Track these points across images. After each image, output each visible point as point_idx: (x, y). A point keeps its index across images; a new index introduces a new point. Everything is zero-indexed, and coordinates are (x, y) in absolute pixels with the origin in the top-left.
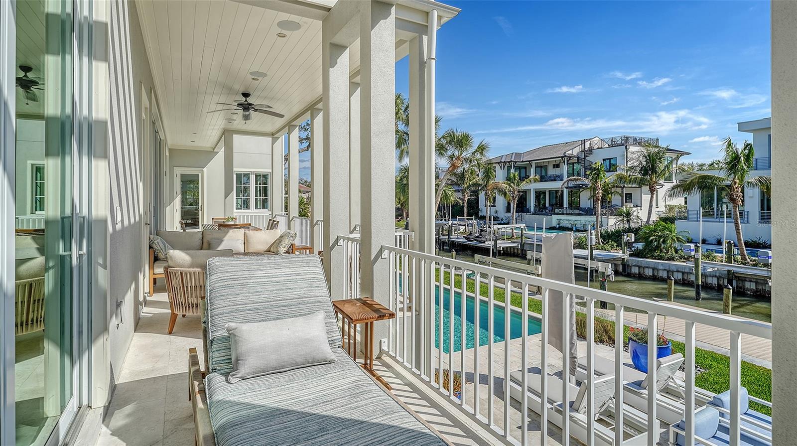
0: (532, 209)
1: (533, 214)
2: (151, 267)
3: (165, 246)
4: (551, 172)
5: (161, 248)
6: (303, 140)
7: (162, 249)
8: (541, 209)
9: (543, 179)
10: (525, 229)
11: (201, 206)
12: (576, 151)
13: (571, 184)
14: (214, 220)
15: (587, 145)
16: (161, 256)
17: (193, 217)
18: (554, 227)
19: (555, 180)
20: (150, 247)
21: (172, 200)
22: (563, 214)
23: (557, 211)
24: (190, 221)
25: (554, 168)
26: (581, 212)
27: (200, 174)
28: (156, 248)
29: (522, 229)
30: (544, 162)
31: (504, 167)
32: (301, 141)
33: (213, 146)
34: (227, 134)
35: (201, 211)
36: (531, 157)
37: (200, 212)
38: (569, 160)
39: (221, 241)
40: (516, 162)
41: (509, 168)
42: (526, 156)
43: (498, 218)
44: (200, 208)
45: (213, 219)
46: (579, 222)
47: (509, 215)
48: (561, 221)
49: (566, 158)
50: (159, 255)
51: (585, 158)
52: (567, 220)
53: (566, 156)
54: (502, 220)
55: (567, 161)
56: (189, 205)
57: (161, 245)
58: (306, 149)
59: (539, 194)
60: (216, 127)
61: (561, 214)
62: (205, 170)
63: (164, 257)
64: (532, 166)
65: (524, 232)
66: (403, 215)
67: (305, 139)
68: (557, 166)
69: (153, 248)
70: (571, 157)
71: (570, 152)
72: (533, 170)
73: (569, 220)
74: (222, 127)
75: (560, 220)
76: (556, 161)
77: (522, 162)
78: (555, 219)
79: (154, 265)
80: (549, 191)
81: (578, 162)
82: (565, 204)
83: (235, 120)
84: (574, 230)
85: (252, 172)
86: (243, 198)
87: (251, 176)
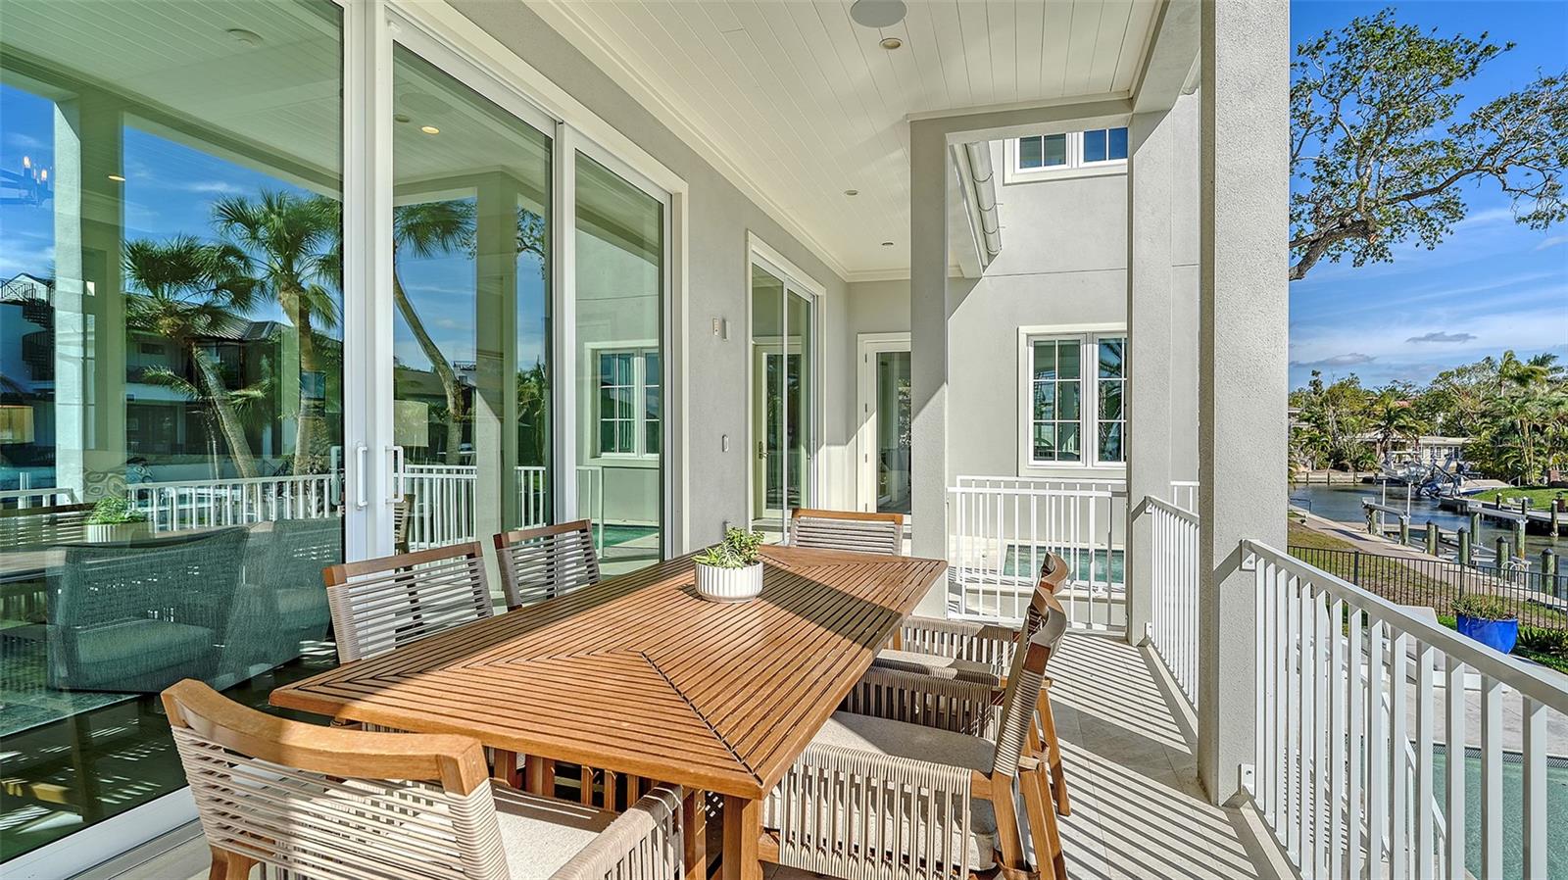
85: (1090, 336)
86: (1057, 421)
87: (1083, 347)
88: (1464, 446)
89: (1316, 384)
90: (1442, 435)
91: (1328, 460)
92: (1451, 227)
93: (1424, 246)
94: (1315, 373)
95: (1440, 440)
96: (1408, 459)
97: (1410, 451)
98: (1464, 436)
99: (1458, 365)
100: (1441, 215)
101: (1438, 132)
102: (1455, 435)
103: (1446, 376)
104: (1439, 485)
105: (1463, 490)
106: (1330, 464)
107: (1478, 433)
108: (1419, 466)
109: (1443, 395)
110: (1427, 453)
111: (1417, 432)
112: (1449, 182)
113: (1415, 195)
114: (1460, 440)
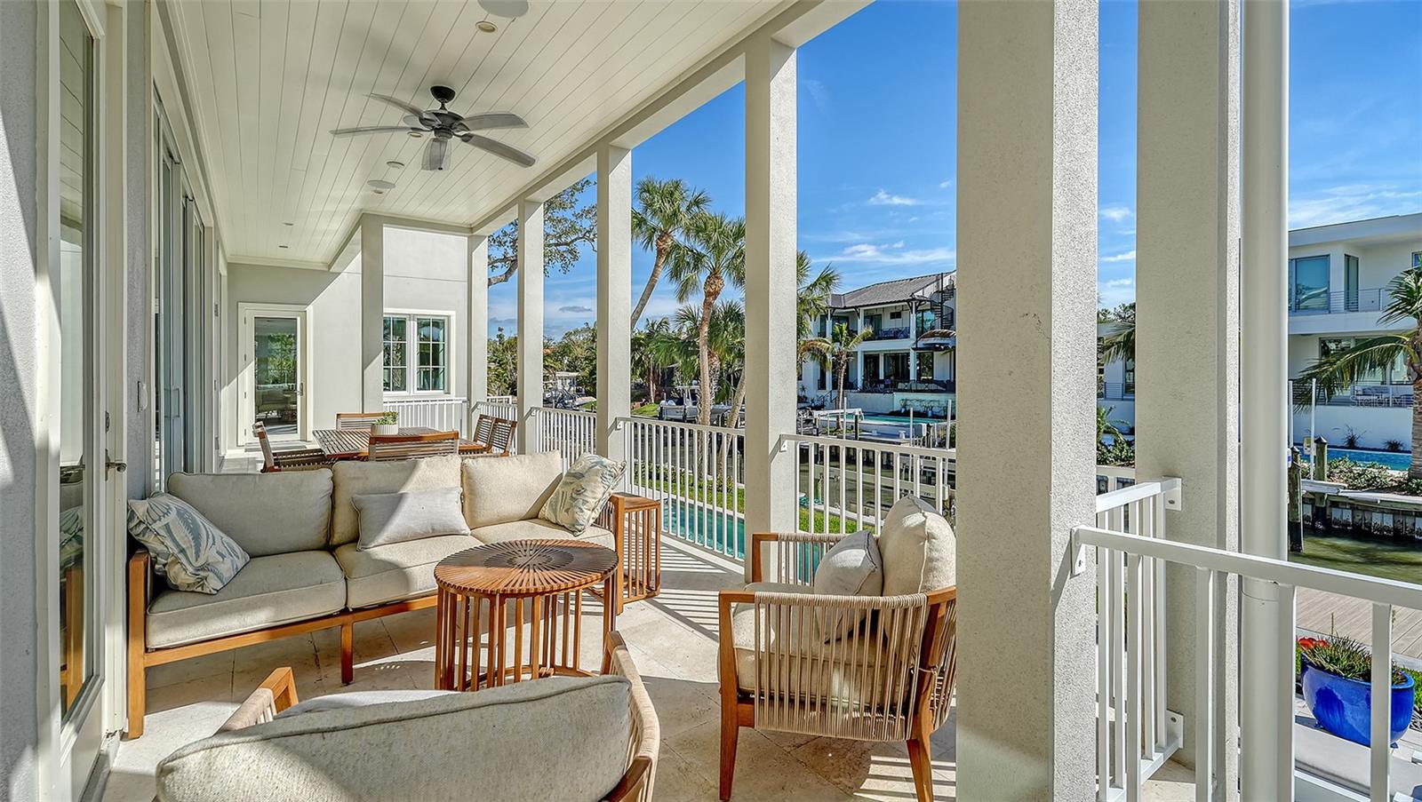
0: (860, 384)
1: (861, 392)
2: (136, 628)
3: (197, 538)
4: (888, 324)
5: (178, 545)
6: (496, 261)
7: (182, 551)
8: (872, 383)
9: (877, 335)
10: (860, 416)
11: (302, 384)
12: (929, 292)
13: (920, 344)
14: (342, 419)
15: (946, 282)
16: (181, 575)
17: (281, 407)
18: (897, 412)
19: (895, 338)
20: (134, 546)
21: (234, 373)
22: (910, 391)
23: (901, 385)
24: (275, 414)
25: (891, 318)
26: (939, 388)
27: (299, 319)
28: (160, 548)
29: (856, 416)
30: (877, 309)
31: (816, 316)
32: (492, 264)
33: (329, 260)
34: (368, 226)
35: (302, 394)
36: (856, 301)
37: (299, 397)
38: (919, 305)
39: (395, 501)
40: (835, 309)
41: (824, 318)
42: (849, 299)
43: (806, 398)
44: (298, 389)
45: (338, 415)
46: (937, 404)
47: (823, 393)
48: (909, 403)
49: (914, 302)
50: (171, 575)
51: (942, 303)
52: (918, 400)
53: (914, 299)
54: (812, 401)
55: (916, 307)
56: (273, 383)
57: (182, 535)
58: (503, 278)
59: (871, 360)
60: (344, 207)
61: (906, 391)
62: (310, 309)
63: (192, 580)
64: (859, 315)
65: (859, 420)
66: (649, 395)
67: (501, 261)
68: (897, 315)
69: (145, 548)
70: (922, 301)
71: (920, 293)
72: (860, 321)
73: (921, 401)
74: (357, 205)
75: (907, 400)
76: (896, 307)
77: (845, 308)
78: (897, 400)
79: (151, 618)
80: (885, 355)
81: (932, 310)
82: (913, 376)
83: (394, 186)
84: (930, 415)
85: (412, 316)
86: (392, 367)
87: (408, 322)
88: (577, 377)
89: (500, 337)
90: (567, 371)
91: (508, 389)
92: (574, 263)
93: (562, 271)
94: (500, 330)
95: (564, 374)
96: (551, 386)
97: (551, 381)
98: (578, 371)
99: (575, 328)
100: (569, 256)
101: (568, 214)
102: (572, 371)
103: (569, 334)
104: (566, 402)
105: (577, 404)
106: (509, 391)
107: (583, 369)
108: (556, 390)
109: (567, 346)
110: (559, 382)
111: (555, 369)
112: (572, 241)
113: (559, 245)
114: (576, 374)
